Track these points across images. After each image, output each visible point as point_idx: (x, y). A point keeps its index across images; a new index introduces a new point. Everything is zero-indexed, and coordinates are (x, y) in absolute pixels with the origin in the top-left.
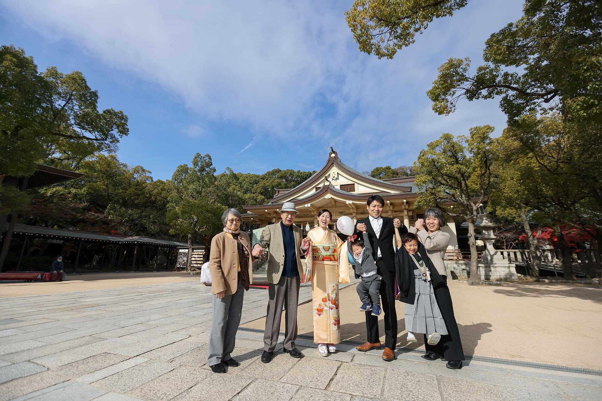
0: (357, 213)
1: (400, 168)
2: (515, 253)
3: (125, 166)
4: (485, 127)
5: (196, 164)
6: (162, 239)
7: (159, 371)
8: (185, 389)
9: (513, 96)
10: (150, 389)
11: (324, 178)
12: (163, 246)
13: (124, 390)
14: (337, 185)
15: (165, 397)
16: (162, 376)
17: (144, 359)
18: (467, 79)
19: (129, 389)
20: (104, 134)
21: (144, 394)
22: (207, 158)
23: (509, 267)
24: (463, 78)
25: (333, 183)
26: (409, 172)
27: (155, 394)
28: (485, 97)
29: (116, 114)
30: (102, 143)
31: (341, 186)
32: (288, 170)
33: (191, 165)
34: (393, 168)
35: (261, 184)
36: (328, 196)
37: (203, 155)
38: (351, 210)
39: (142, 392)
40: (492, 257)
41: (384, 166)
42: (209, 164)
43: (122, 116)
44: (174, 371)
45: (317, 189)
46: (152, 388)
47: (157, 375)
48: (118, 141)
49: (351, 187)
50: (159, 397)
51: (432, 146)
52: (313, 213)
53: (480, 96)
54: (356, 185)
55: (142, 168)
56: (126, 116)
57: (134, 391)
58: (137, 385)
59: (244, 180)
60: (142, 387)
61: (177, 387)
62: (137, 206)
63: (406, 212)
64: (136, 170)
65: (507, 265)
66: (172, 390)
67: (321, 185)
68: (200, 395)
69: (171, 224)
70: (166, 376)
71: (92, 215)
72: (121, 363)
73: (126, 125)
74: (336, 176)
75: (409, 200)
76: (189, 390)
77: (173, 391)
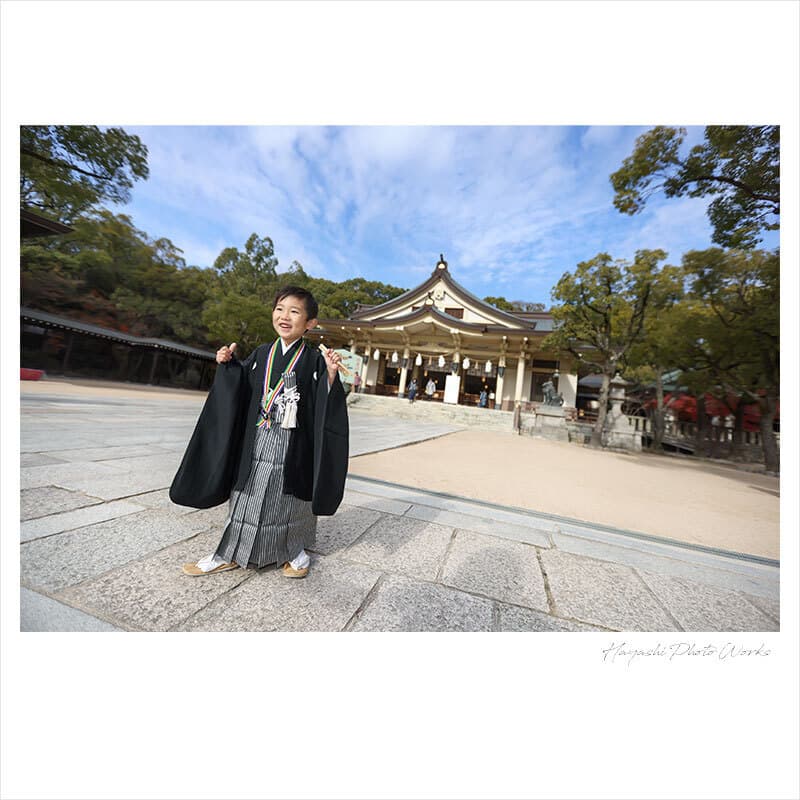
0: (461, 348)
1: (516, 303)
2: (637, 421)
3: (144, 235)
4: (656, 251)
5: (250, 247)
6: (193, 346)
7: (162, 537)
8: (222, 591)
9: (732, 198)
10: (128, 584)
11: (427, 294)
12: (197, 357)
13: (56, 583)
14: (441, 307)
15: (165, 615)
16: (168, 551)
17: (133, 506)
18: (676, 161)
19: (72, 581)
20: (109, 170)
21: (109, 599)
22: (268, 243)
23: (634, 435)
24: (671, 158)
25: (437, 303)
26: (525, 310)
27: (139, 601)
28: (692, 195)
29: (128, 139)
30: (104, 183)
31: (446, 309)
32: (374, 282)
33: (243, 250)
34: (507, 300)
35: (337, 295)
36: (429, 319)
37: (261, 238)
38: (455, 342)
39: (104, 592)
40: (614, 419)
41: (497, 297)
42: (268, 252)
43: (139, 145)
44: (196, 539)
45: (414, 308)
46: (136, 581)
47: (156, 546)
48: (131, 186)
49: (459, 312)
50: (150, 613)
51: (583, 267)
52: (404, 340)
53: (685, 192)
54: (465, 310)
55: (169, 242)
56: (145, 146)
57: (82, 588)
58: (98, 571)
59: (315, 286)
60: (110, 577)
61: (200, 584)
62: (160, 297)
63: (523, 355)
64: (160, 244)
65: (632, 433)
66: (187, 591)
67: (420, 305)
68: (260, 613)
69: (209, 326)
70: (176, 551)
71: (91, 299)
72: (78, 511)
73: (144, 161)
74: (442, 295)
75: (531, 339)
76: (233, 595)
77: (189, 595)
